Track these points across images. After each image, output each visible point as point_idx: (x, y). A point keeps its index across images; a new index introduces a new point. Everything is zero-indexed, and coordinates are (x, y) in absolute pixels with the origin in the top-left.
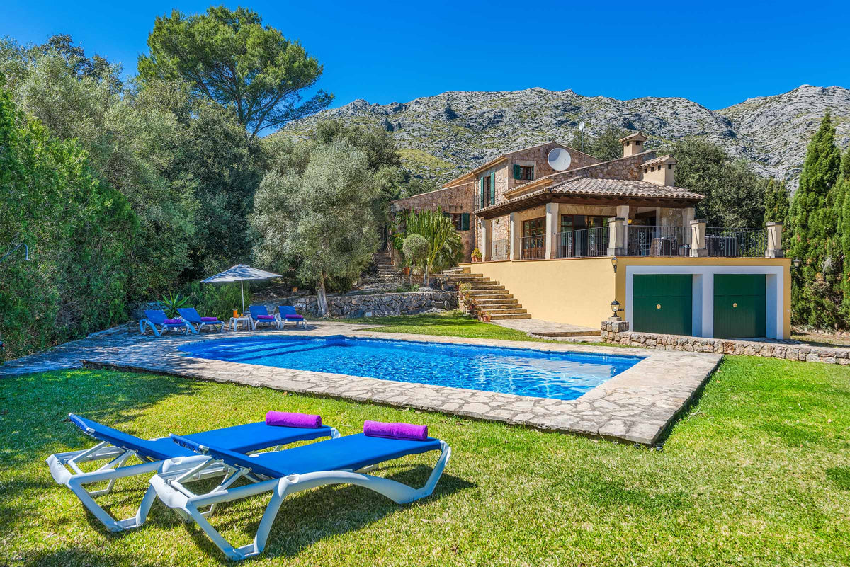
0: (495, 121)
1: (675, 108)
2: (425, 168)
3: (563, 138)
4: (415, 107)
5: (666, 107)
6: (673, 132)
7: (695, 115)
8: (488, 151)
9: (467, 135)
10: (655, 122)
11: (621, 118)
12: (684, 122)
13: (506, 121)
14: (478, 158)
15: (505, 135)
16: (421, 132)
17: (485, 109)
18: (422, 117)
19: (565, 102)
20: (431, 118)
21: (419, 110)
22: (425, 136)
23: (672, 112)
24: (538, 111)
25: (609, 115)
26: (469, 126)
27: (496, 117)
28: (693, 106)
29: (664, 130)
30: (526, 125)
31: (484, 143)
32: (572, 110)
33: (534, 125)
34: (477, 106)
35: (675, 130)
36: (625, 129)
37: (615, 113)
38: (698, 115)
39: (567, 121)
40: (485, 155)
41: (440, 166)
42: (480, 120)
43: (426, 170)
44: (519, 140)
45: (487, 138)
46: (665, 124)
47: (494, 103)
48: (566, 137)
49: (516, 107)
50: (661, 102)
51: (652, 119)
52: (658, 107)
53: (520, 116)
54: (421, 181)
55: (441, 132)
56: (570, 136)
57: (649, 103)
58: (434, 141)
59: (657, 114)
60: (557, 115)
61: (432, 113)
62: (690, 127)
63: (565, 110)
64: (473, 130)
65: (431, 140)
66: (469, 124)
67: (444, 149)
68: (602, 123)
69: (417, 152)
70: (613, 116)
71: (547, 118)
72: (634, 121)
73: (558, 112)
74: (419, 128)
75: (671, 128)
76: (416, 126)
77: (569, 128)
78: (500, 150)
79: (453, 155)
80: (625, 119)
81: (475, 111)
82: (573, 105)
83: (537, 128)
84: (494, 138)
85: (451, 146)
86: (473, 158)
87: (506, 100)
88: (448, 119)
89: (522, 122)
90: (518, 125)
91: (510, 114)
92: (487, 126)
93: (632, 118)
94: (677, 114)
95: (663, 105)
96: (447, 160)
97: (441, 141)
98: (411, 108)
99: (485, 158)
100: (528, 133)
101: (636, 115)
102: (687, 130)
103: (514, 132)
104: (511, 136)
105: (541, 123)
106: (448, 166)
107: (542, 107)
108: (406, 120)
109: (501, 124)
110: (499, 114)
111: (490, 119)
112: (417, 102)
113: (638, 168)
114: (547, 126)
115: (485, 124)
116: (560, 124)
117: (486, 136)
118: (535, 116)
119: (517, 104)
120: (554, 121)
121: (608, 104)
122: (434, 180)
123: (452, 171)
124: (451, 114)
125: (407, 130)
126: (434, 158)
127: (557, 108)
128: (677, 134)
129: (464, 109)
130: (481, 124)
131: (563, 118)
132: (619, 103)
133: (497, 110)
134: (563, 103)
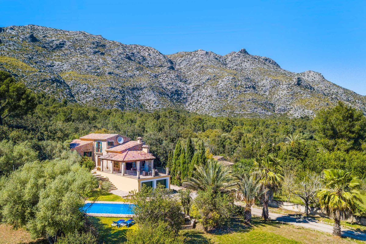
0: (60, 46)
1: (149, 52)
2: (19, 70)
3: (97, 60)
4: (10, 31)
5: (145, 51)
6: (148, 64)
7: (158, 57)
8: (57, 63)
9: (44, 52)
10: (141, 58)
11: (125, 54)
12: (153, 60)
13: (66, 47)
14: (51, 67)
15: (66, 55)
16: (15, 47)
17: (54, 39)
18: (15, 38)
19: (98, 41)
20: (21, 39)
21: (13, 33)
22: (18, 50)
23: (148, 54)
24: (83, 44)
25: (119, 51)
26: (45, 47)
27: (60, 44)
28: (157, 52)
29: (144, 62)
30: (78, 51)
31: (53, 58)
32: (101, 46)
33: (81, 52)
34: (49, 36)
35: (149, 63)
36: (127, 59)
37: (122, 51)
38: (159, 57)
39: (99, 52)
40: (55, 65)
41: (28, 69)
42: (51, 45)
43: (19, 71)
44: (73, 59)
45: (55, 55)
46: (145, 59)
47: (59, 36)
48: (98, 60)
49: (72, 40)
50: (143, 48)
51: (139, 56)
52: (142, 50)
53: (74, 46)
54: (17, 77)
55: (28, 49)
56: (100, 60)
57: (138, 48)
58: (24, 53)
59: (142, 54)
60: (94, 48)
61: (21, 37)
62: (155, 62)
63: (97, 46)
64: (47, 50)
65: (21, 53)
66: (45, 46)
67: (30, 59)
68: (116, 55)
69: (12, 59)
70: (121, 52)
71: (88, 49)
72: (131, 56)
73: (94, 46)
74: (14, 44)
75: (147, 62)
76: (11, 43)
77: (100, 56)
78: (63, 63)
79: (36, 63)
80: (127, 54)
81: (48, 39)
82: (102, 43)
83: (84, 53)
84: (59, 56)
85: (34, 57)
86: (48, 66)
87: (66, 35)
88: (32, 41)
89: (75, 49)
90: (73, 50)
91: (68, 44)
92: (55, 49)
93: (130, 55)
94: (150, 55)
95: (144, 50)
96: (32, 66)
97: (28, 54)
98: (7, 31)
99: (55, 67)
100: (78, 55)
101: (132, 53)
102: (154, 63)
103: (71, 54)
104: (69, 56)
105: (85, 51)
106: (33, 70)
107: (85, 42)
108: (5, 38)
109: (63, 48)
110: (62, 43)
111: (57, 45)
112: (12, 28)
113: (141, 147)
114: (89, 53)
115: (54, 47)
116: (95, 53)
117: (55, 54)
118: (82, 47)
119: (72, 39)
120: (92, 51)
121: (119, 45)
122: (25, 77)
123: (35, 73)
124: (33, 39)
125: (6, 44)
126: (24, 64)
127: (94, 44)
128: (150, 65)
129: (41, 37)
130: (52, 47)
131: (97, 50)
132: (124, 46)
133: (61, 40)
134: (97, 42)
